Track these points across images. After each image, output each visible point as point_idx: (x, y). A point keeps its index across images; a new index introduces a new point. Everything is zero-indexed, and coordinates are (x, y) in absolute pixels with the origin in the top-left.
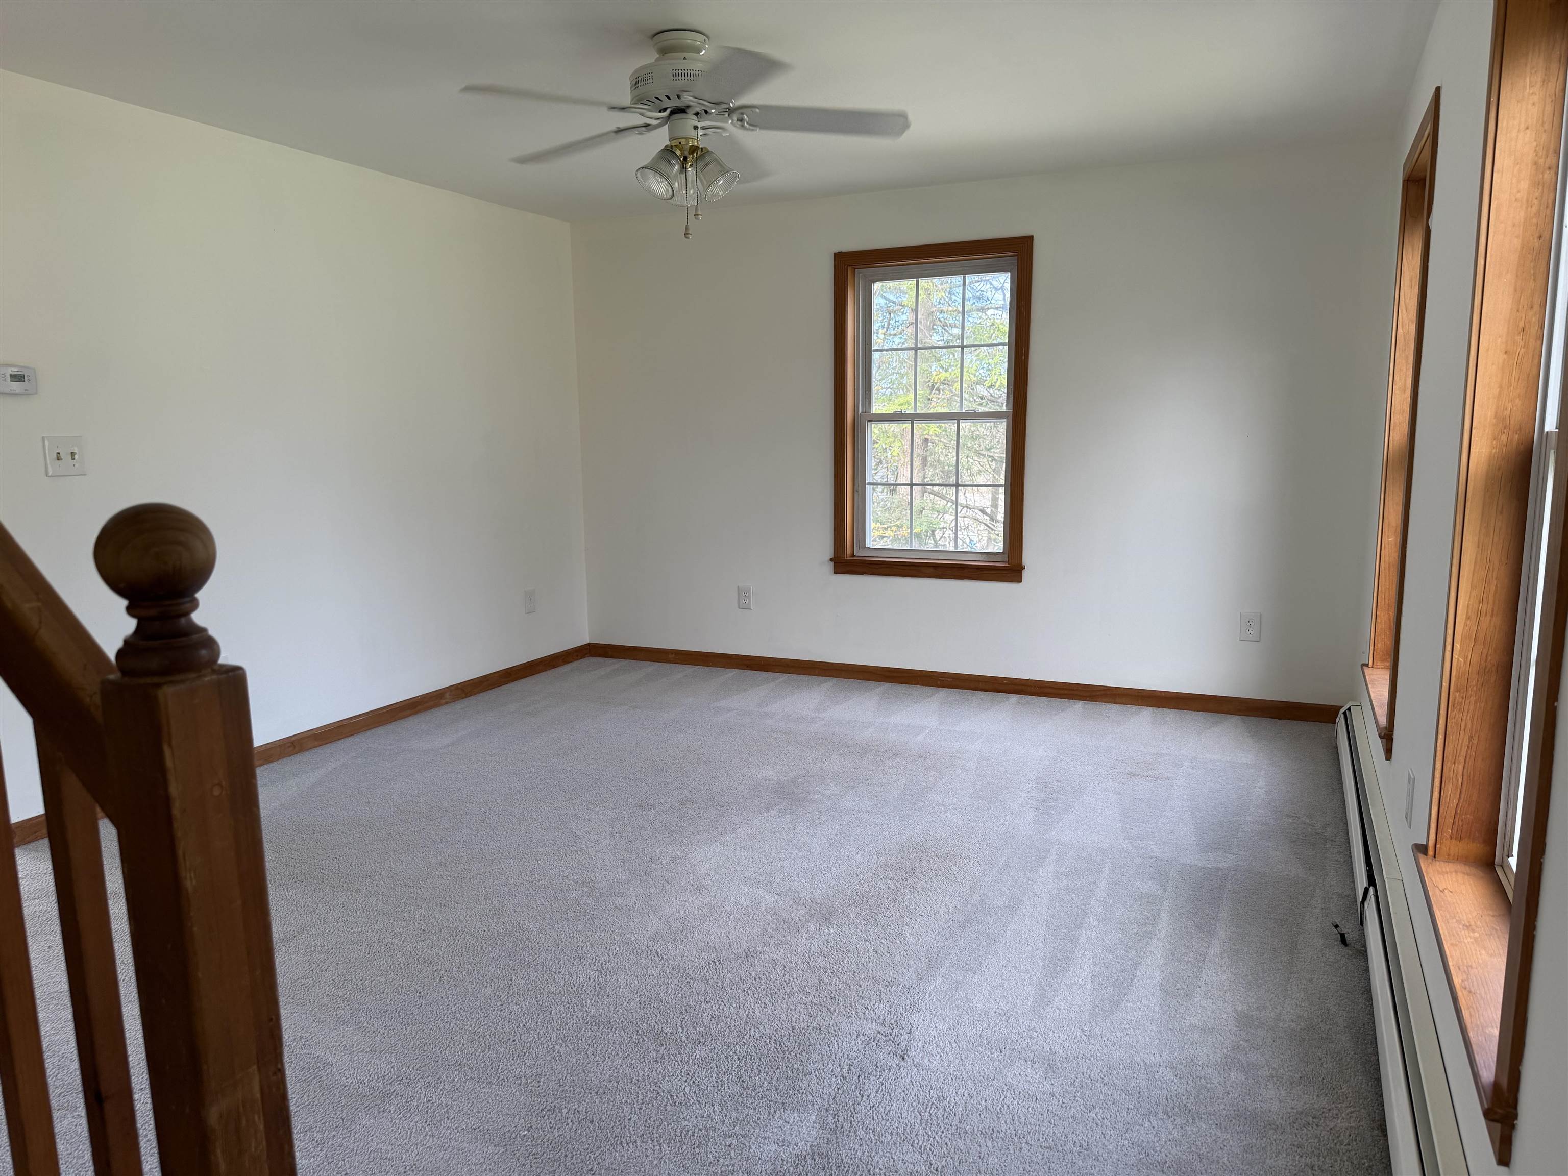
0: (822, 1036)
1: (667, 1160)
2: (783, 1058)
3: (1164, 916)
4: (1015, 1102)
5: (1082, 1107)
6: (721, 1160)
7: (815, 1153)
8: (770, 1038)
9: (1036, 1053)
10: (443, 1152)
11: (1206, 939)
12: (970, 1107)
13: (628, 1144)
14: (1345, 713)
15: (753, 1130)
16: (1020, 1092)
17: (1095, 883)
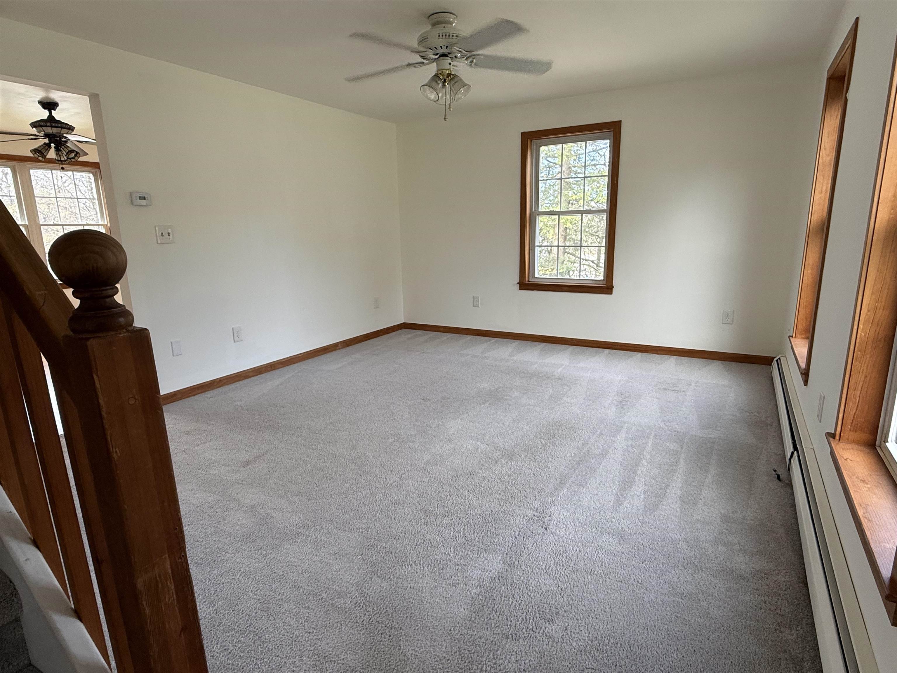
0: (506, 516)
1: (426, 576)
2: (486, 526)
3: (682, 461)
4: (603, 556)
5: (638, 560)
6: (453, 577)
7: (501, 577)
8: (480, 515)
9: (614, 530)
10: (320, 564)
11: (704, 475)
12: (579, 557)
13: (408, 566)
14: (777, 361)
15: (469, 562)
16: (606, 551)
17: (646, 443)
